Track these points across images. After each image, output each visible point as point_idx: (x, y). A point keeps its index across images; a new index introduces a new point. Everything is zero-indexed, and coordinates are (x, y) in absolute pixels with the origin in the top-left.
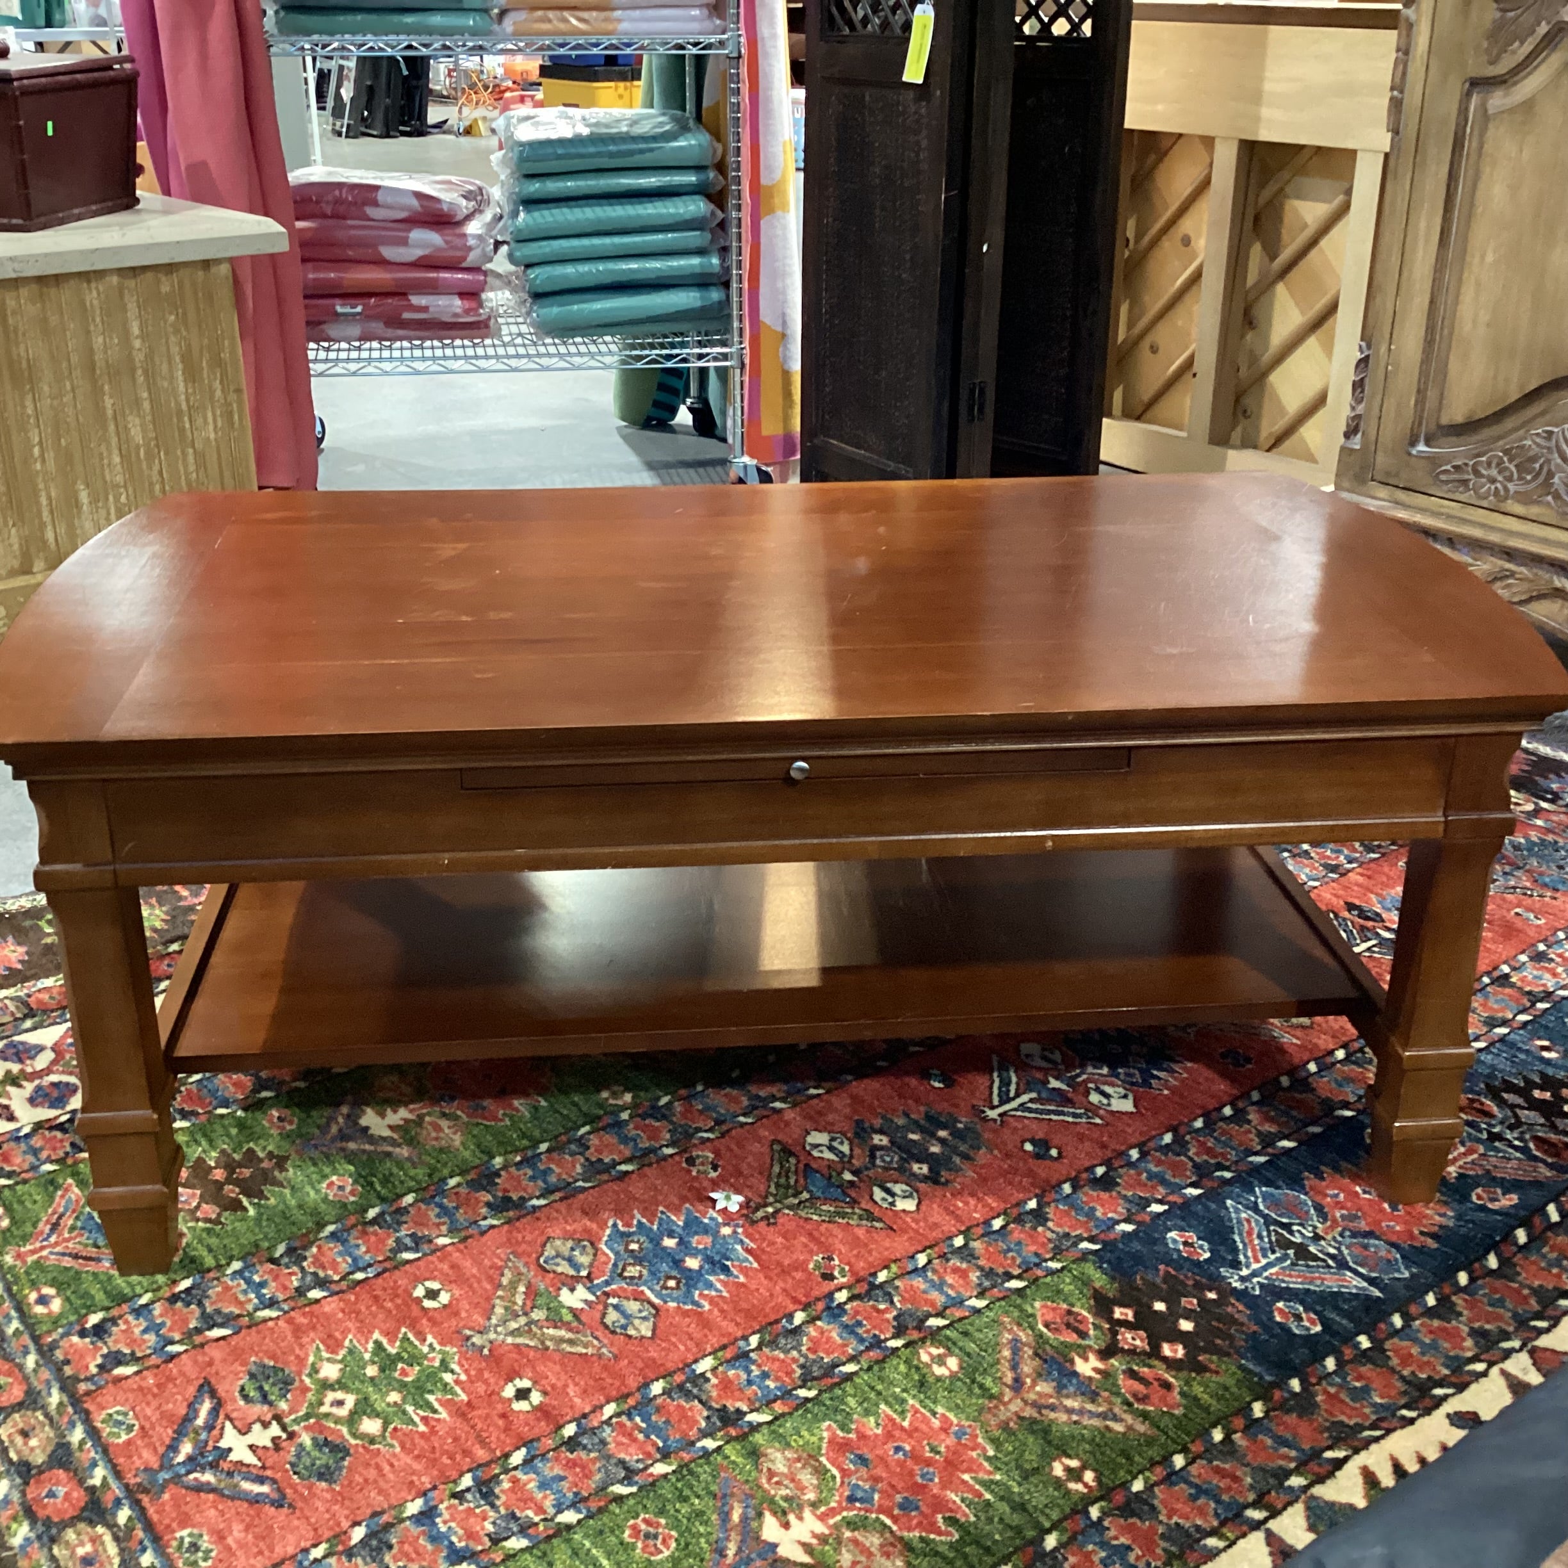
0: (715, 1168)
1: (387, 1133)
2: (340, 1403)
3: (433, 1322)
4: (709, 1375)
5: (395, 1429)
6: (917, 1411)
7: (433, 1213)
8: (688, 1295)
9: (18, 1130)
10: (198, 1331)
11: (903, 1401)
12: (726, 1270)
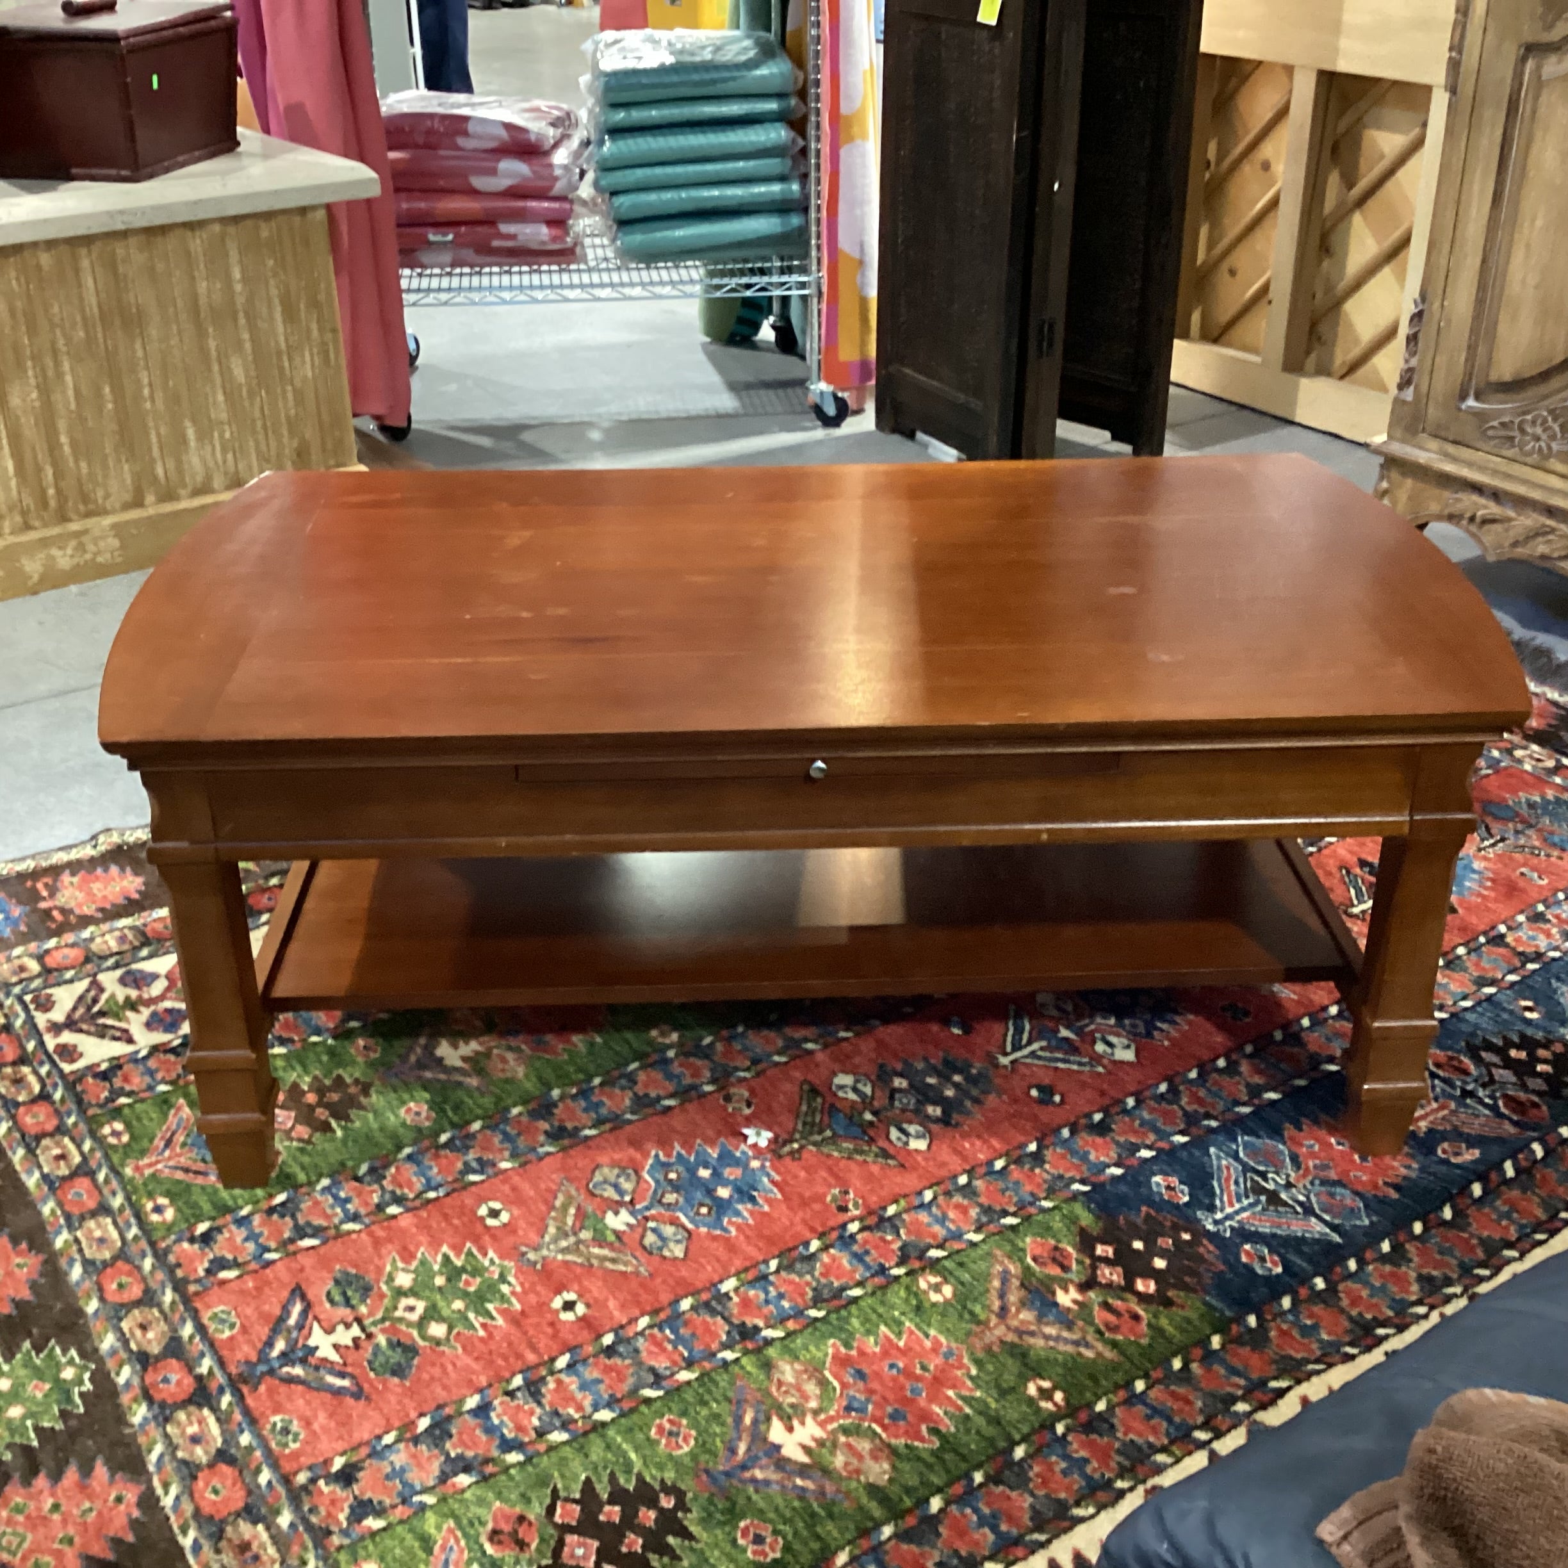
0: (749, 1105)
1: (459, 1063)
2: (411, 1309)
3: (494, 1238)
4: (732, 1294)
5: (459, 1334)
6: (911, 1333)
7: (497, 1139)
8: (718, 1223)
9: (137, 1052)
10: (292, 1241)
11: (900, 1324)
12: (753, 1199)
